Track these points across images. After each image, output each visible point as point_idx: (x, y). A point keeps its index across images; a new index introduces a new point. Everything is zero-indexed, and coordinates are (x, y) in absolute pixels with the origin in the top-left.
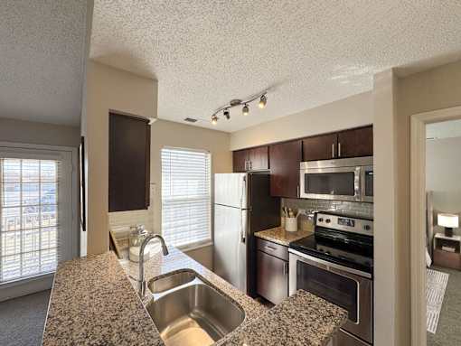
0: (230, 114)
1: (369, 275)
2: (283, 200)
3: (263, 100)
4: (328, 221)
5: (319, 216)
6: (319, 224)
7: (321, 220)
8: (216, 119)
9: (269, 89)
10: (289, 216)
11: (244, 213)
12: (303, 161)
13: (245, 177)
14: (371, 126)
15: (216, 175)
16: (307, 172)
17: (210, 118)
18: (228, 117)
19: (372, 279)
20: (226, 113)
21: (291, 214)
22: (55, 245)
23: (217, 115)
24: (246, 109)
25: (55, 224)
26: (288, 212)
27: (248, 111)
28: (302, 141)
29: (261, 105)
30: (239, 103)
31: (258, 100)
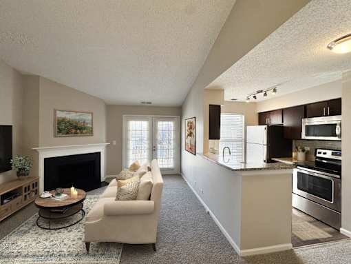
1: (338, 176)
2: (294, 141)
3: (275, 90)
4: (325, 153)
5: (318, 151)
6: (318, 155)
7: (320, 153)
8: (248, 99)
9: (277, 85)
10: (299, 152)
11: (265, 147)
12: (305, 117)
13: (266, 128)
14: (341, 99)
15: (248, 127)
16: (307, 124)
17: (246, 98)
18: (256, 99)
19: (341, 178)
20: (255, 97)
23: (249, 97)
24: (265, 95)
28: (305, 106)
29: (274, 93)
30: (261, 91)
31: (272, 90)
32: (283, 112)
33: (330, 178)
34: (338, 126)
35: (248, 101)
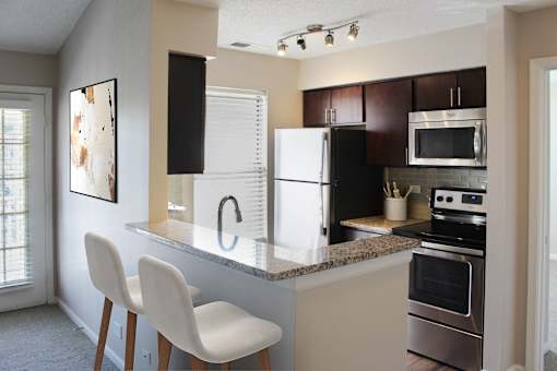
0: (307, 43)
1: (480, 253)
2: (387, 171)
3: (354, 31)
4: (450, 200)
5: (438, 193)
6: (437, 204)
7: (440, 199)
8: (284, 46)
9: (361, 16)
10: (393, 196)
11: (326, 189)
12: (414, 111)
13: (326, 135)
15: (277, 131)
16: (418, 126)
17: (275, 45)
18: (304, 47)
19: (484, 257)
20: (301, 42)
21: (396, 191)
22: (23, 243)
23: (286, 42)
24: (330, 39)
25: (23, 209)
26: (392, 190)
27: (332, 41)
28: (413, 80)
29: (351, 38)
30: (319, 29)
31: (348, 29)
32: (364, 90)
33: (463, 258)
34: (477, 134)
35: (281, 53)
